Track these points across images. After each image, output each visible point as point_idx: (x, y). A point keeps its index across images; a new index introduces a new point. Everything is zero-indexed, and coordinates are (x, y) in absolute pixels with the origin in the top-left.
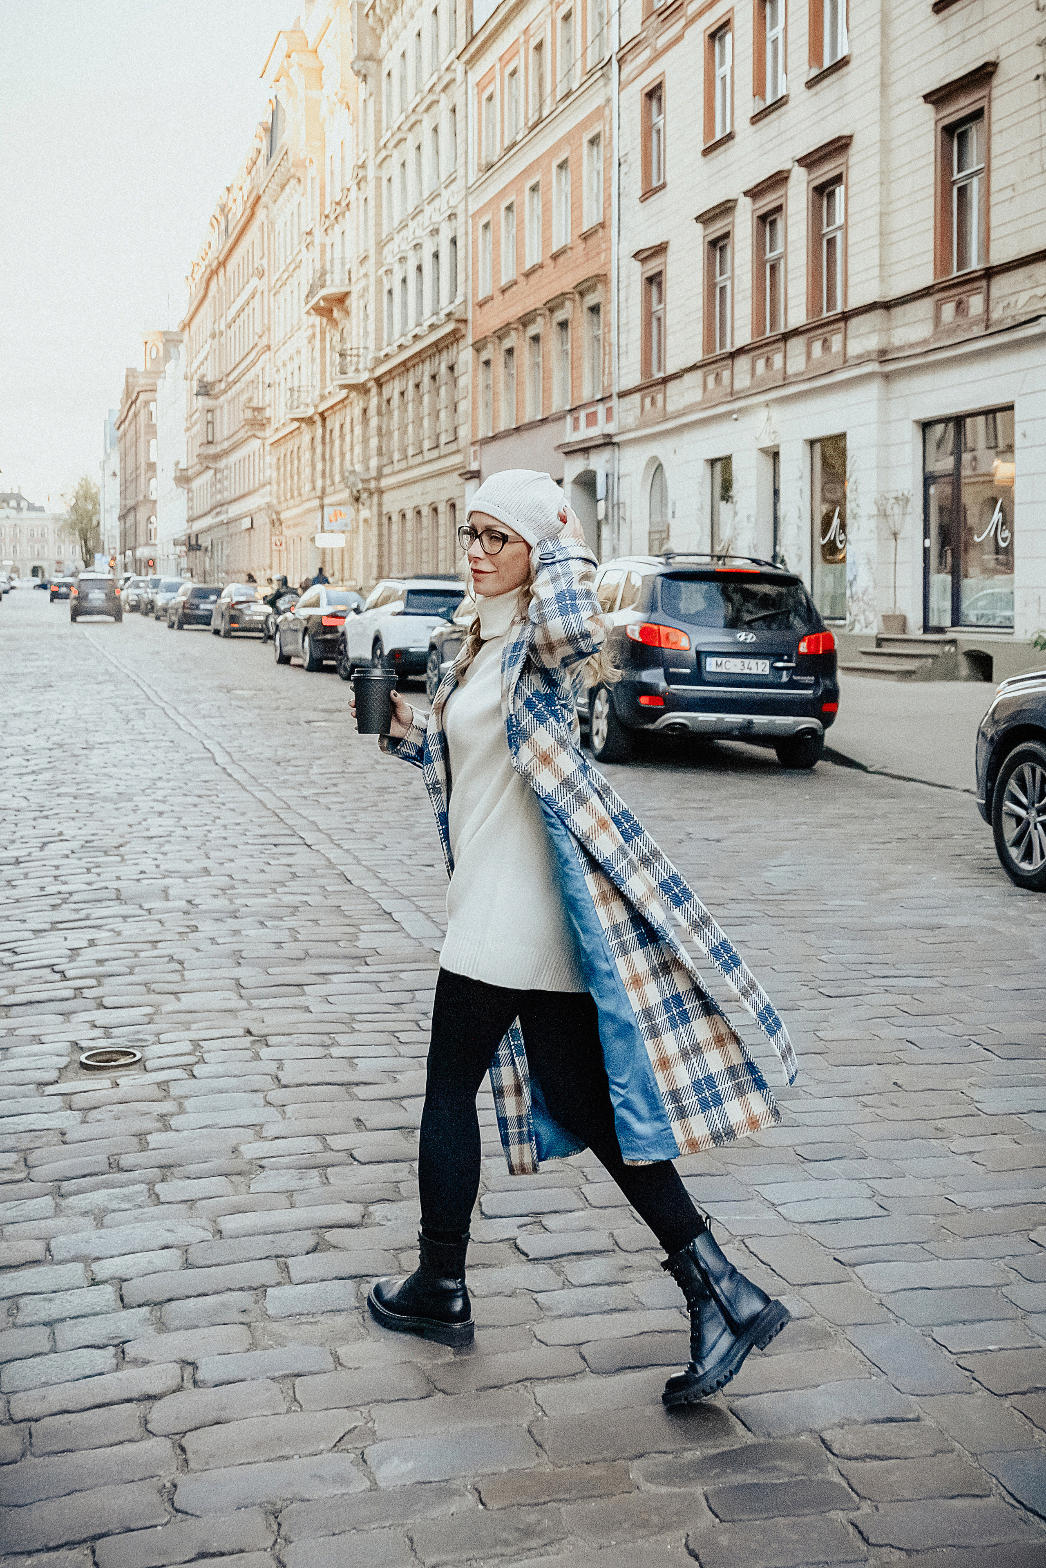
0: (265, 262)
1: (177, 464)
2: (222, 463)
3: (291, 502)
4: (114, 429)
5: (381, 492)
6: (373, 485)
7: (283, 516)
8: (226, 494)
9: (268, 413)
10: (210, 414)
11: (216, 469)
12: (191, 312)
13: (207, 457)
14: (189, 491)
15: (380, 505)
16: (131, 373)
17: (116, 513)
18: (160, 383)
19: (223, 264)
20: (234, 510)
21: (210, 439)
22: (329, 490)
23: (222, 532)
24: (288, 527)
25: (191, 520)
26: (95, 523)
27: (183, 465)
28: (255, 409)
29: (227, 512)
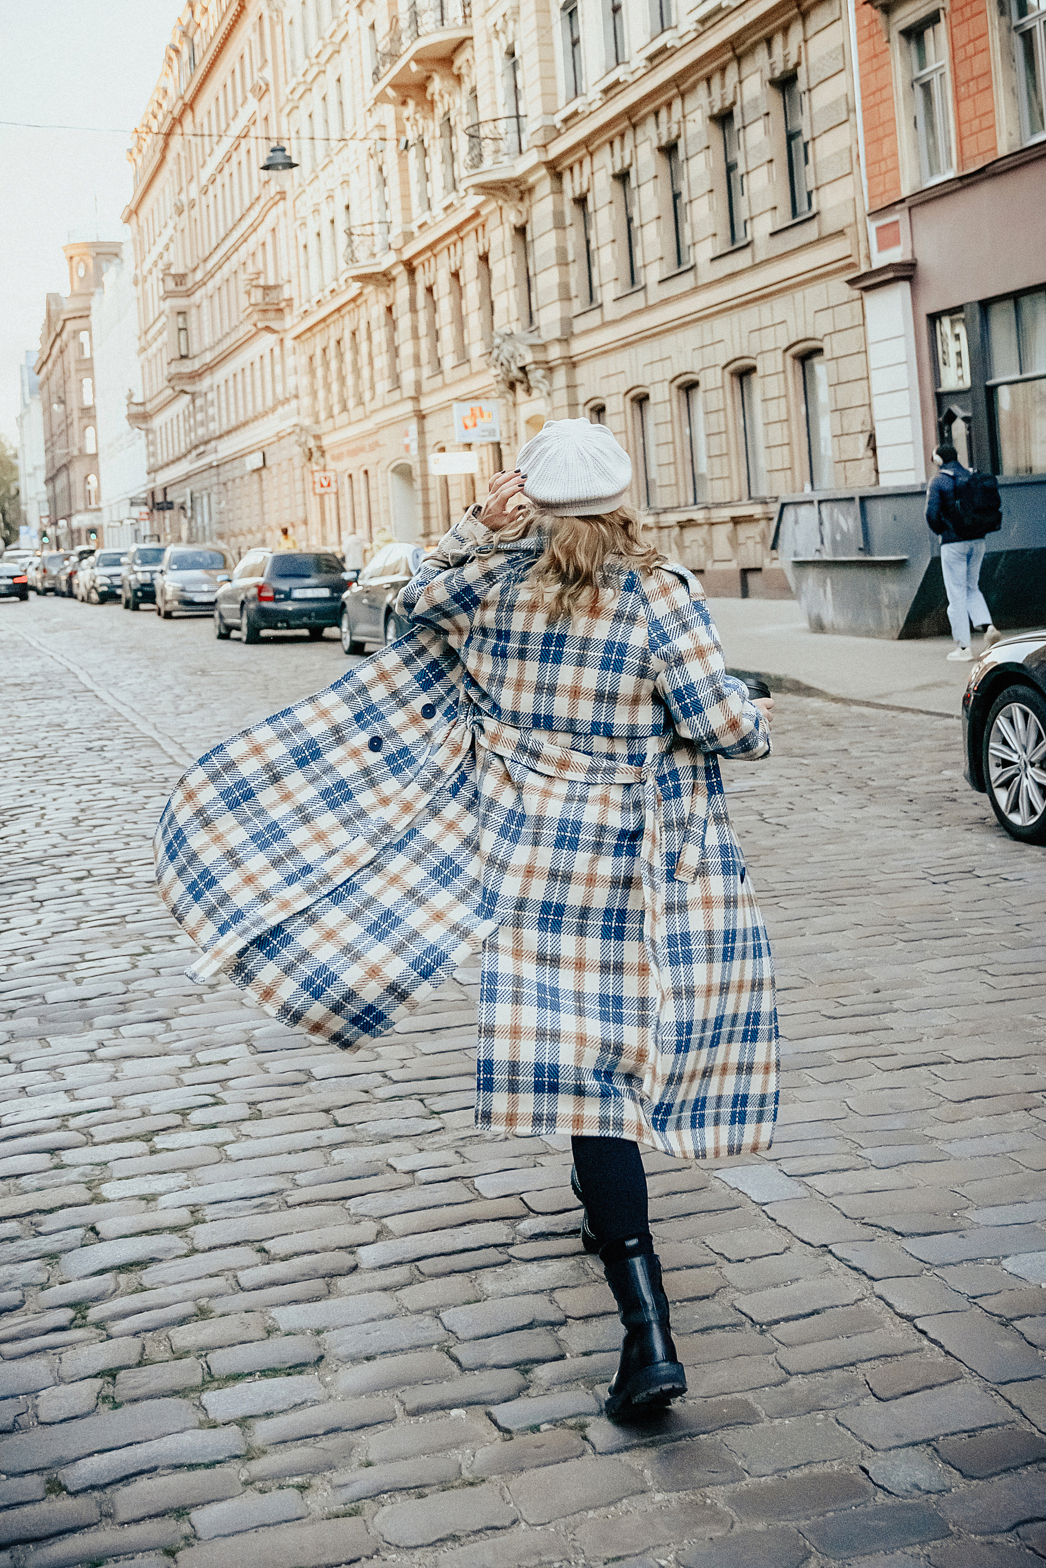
0: (268, 73)
1: (131, 396)
2: (206, 383)
3: (343, 418)
4: (34, 374)
5: (572, 364)
6: (555, 353)
7: (326, 442)
8: (212, 426)
9: (286, 293)
10: (181, 319)
11: (193, 394)
12: (137, 197)
13: (180, 376)
14: (148, 431)
15: (571, 387)
16: (52, 299)
17: (42, 475)
18: (95, 303)
19: (190, 106)
20: (226, 448)
21: (184, 353)
22: (426, 386)
23: (210, 478)
24: (337, 458)
25: (153, 471)
26: (13, 492)
27: (138, 399)
28: (266, 288)
29: (216, 451)
